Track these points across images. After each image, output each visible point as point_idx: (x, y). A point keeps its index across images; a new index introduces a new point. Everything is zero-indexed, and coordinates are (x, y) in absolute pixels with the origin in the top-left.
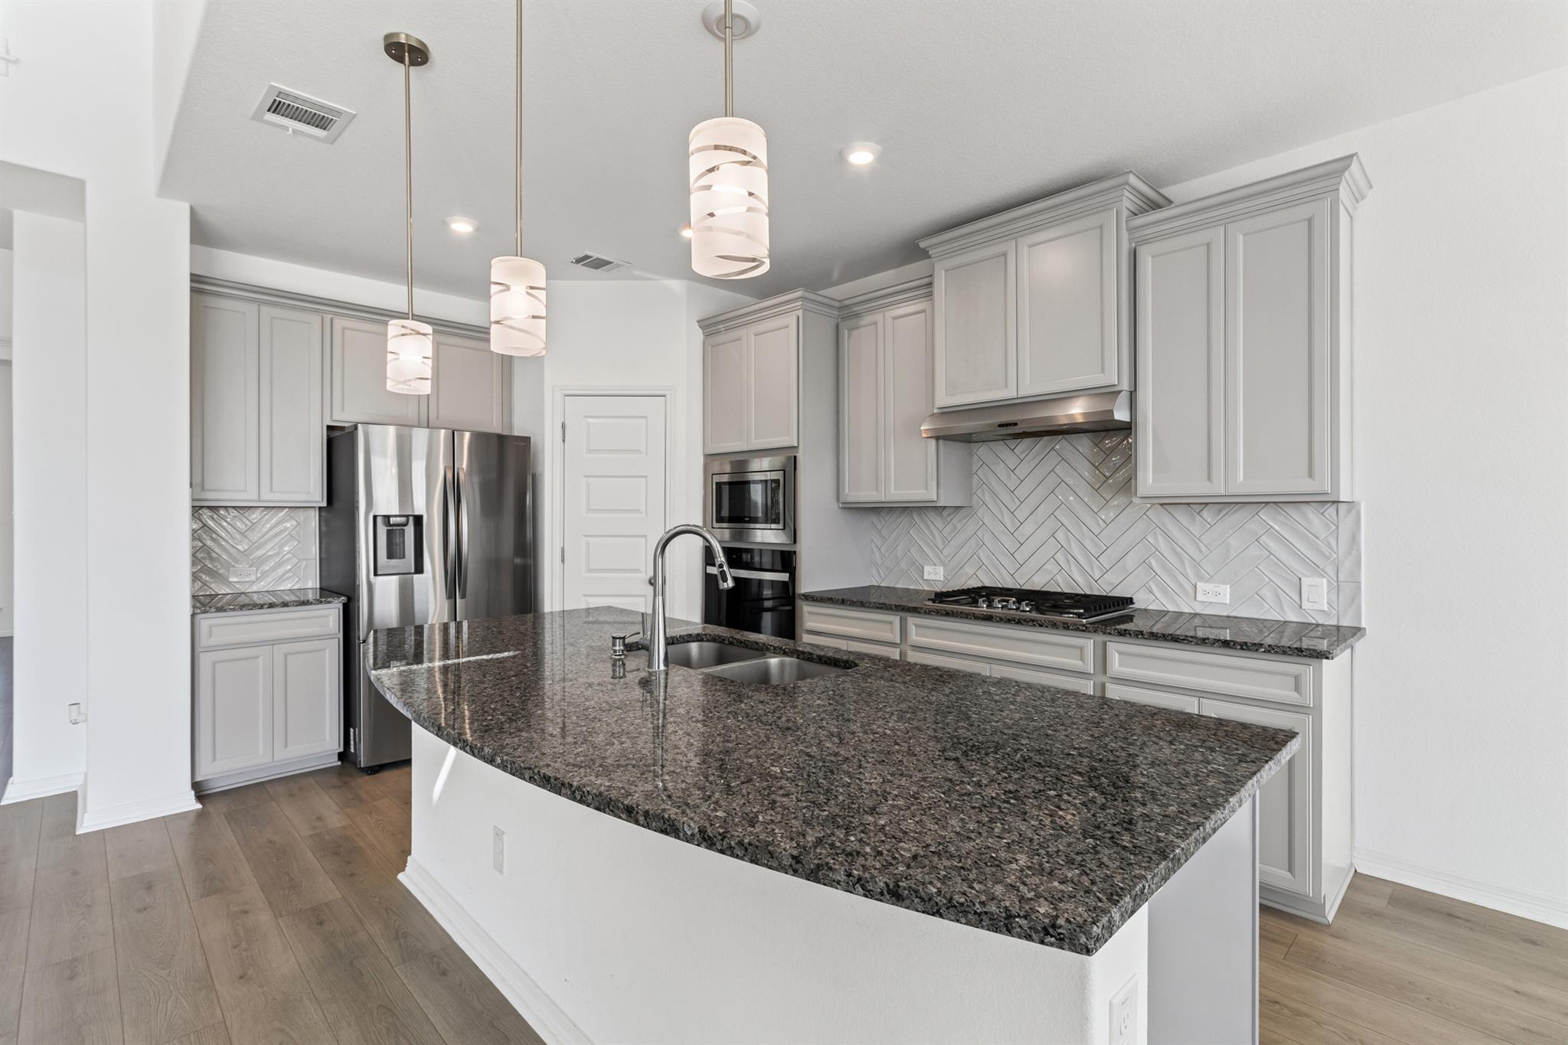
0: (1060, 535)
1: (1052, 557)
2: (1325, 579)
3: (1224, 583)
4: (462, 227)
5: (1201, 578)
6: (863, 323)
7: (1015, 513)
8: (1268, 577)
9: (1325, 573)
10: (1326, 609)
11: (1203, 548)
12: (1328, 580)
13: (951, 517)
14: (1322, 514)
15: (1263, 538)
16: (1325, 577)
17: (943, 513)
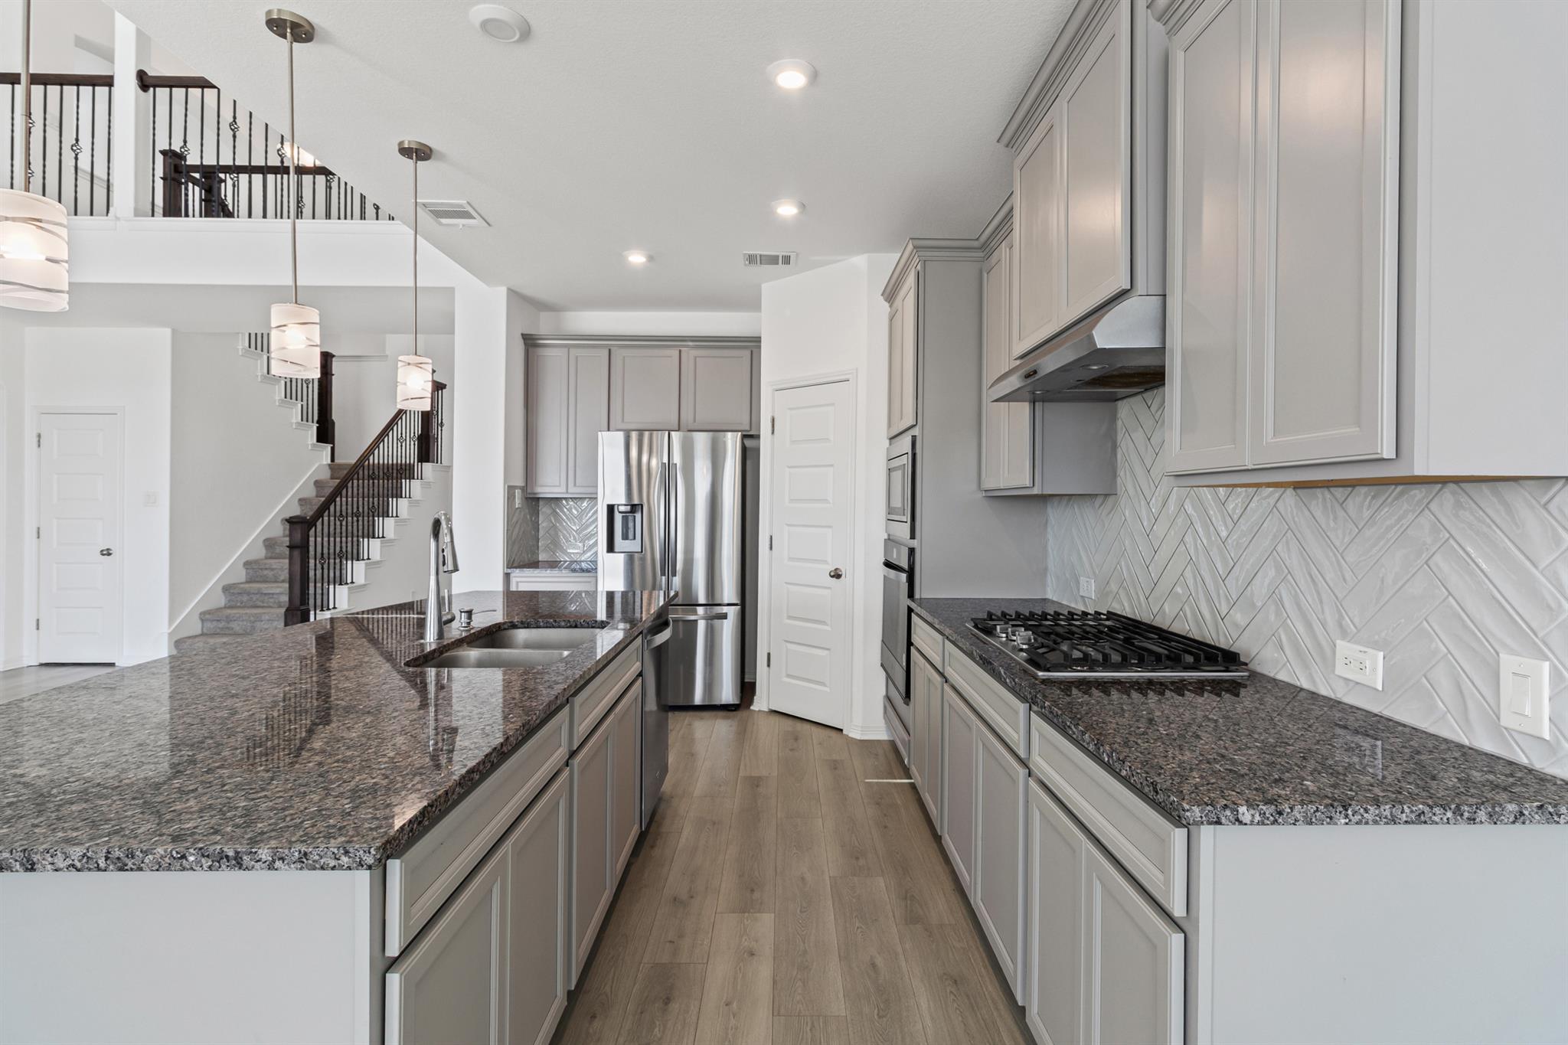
2: (1547, 664)
3: (1376, 646)
4: (637, 259)
5: (1344, 634)
8: (1446, 647)
9: (1550, 649)
10: (1547, 737)
11: (1348, 575)
12: (1554, 667)
13: (1101, 510)
14: (1545, 506)
15: (1438, 558)
16: (1547, 659)
17: (1095, 503)
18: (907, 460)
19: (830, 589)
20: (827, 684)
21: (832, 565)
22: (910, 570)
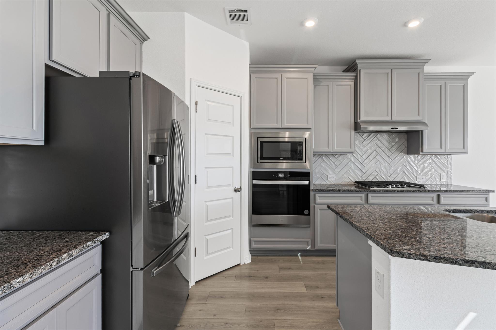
0: (378, 164)
1: (375, 170)
6: (322, 84)
7: (362, 157)
12: (446, 173)
13: (338, 158)
14: (444, 157)
15: (432, 164)
17: (335, 156)
18: (303, 141)
19: (232, 198)
20: (231, 247)
21: (233, 186)
22: (309, 180)
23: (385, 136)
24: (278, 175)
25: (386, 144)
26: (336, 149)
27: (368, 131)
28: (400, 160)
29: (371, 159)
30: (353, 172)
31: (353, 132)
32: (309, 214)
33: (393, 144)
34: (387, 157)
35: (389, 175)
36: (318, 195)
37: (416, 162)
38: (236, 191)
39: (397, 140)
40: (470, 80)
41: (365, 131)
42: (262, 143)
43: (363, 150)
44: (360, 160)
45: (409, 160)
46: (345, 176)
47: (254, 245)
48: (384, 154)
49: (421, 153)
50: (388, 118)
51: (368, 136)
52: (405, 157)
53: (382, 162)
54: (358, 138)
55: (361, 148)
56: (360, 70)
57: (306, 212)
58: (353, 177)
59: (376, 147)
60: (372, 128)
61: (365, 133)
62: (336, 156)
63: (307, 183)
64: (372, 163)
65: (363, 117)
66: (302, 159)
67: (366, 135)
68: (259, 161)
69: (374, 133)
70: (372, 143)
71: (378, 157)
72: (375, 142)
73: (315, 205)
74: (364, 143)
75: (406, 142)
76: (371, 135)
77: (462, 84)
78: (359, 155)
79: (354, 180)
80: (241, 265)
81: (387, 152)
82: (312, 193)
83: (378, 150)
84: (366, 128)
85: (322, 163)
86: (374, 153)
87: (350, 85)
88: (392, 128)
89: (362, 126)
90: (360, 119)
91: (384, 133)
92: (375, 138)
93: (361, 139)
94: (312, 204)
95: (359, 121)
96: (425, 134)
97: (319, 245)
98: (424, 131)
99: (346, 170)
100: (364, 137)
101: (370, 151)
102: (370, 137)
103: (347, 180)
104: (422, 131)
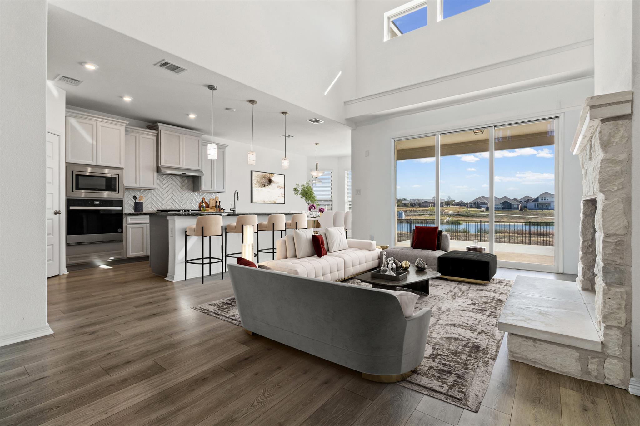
18: (117, 176)
19: (52, 219)
20: (52, 259)
21: (53, 209)
22: (122, 206)
23: (179, 178)
24: (94, 202)
25: (179, 184)
26: (142, 185)
27: (166, 174)
28: (189, 195)
29: (169, 194)
30: (155, 203)
31: (156, 174)
32: (122, 232)
33: (184, 184)
34: (180, 193)
35: (181, 206)
36: (129, 218)
37: (199, 197)
38: (56, 213)
39: (186, 181)
40: (227, 149)
41: (165, 174)
42: (77, 176)
43: (163, 187)
44: (160, 195)
45: (195, 196)
46: (149, 206)
47: (69, 261)
48: (178, 191)
49: (200, 191)
50: (180, 166)
51: (167, 177)
52: (191, 194)
53: (176, 196)
54: (159, 178)
55: (161, 185)
56: (160, 131)
57: (119, 230)
58: (155, 207)
59: (172, 185)
60: (169, 172)
61: (165, 175)
62: (142, 191)
63: (120, 208)
64: (170, 197)
65: (163, 163)
66: (115, 191)
67: (164, 176)
68: (74, 190)
69: (171, 176)
70: (170, 183)
71: (174, 193)
72: (171, 182)
73: (126, 225)
74: (164, 182)
75: (192, 183)
76: (169, 177)
77: (222, 150)
78: (159, 191)
79: (155, 210)
80: (60, 275)
81: (179, 189)
82: (124, 216)
83: (173, 188)
84: (165, 171)
85: (129, 196)
86: (171, 190)
87: (153, 139)
88: (182, 173)
89: (163, 170)
90: (160, 165)
91: (178, 176)
92: (172, 179)
93: (161, 179)
94: (124, 225)
95: (160, 166)
96: (203, 178)
97: (131, 254)
98: (202, 177)
99: (149, 202)
100: (163, 177)
101: (168, 188)
102: (168, 178)
103: (150, 209)
104: (201, 177)
